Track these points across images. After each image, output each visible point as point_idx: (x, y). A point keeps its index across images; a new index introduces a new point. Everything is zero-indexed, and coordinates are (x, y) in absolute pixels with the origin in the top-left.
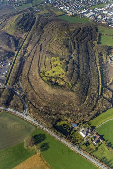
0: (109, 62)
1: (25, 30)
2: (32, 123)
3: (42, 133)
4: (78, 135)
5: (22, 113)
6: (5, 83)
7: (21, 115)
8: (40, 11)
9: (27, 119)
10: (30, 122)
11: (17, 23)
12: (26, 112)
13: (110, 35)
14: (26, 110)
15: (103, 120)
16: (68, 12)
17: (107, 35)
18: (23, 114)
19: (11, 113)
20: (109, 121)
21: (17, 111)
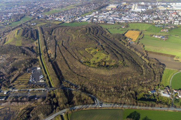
0: (131, 43)
1: (33, 39)
2: (113, 108)
3: (132, 112)
4: (163, 98)
5: (94, 104)
6: (49, 86)
7: (95, 106)
8: (36, 24)
9: (105, 107)
10: (111, 108)
11: (22, 35)
12: (98, 101)
13: (114, 28)
14: (96, 100)
15: (168, 79)
16: (65, 21)
17: (111, 28)
18: (96, 104)
19: (82, 110)
20: (173, 78)
21: (87, 104)
